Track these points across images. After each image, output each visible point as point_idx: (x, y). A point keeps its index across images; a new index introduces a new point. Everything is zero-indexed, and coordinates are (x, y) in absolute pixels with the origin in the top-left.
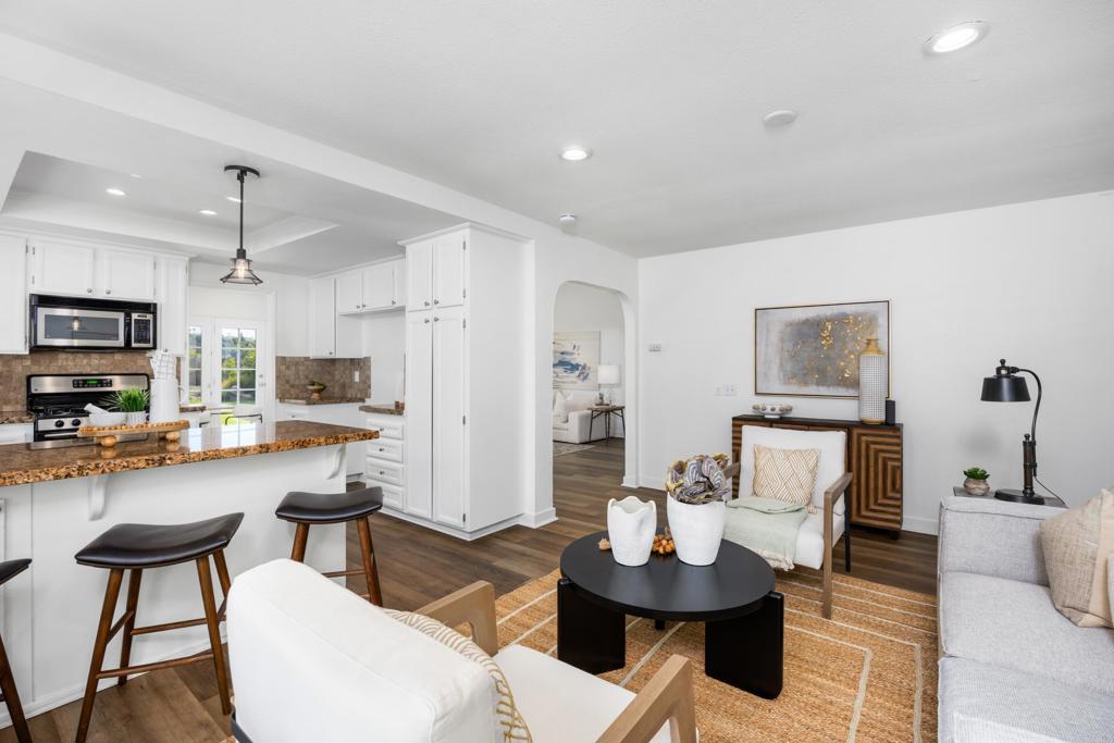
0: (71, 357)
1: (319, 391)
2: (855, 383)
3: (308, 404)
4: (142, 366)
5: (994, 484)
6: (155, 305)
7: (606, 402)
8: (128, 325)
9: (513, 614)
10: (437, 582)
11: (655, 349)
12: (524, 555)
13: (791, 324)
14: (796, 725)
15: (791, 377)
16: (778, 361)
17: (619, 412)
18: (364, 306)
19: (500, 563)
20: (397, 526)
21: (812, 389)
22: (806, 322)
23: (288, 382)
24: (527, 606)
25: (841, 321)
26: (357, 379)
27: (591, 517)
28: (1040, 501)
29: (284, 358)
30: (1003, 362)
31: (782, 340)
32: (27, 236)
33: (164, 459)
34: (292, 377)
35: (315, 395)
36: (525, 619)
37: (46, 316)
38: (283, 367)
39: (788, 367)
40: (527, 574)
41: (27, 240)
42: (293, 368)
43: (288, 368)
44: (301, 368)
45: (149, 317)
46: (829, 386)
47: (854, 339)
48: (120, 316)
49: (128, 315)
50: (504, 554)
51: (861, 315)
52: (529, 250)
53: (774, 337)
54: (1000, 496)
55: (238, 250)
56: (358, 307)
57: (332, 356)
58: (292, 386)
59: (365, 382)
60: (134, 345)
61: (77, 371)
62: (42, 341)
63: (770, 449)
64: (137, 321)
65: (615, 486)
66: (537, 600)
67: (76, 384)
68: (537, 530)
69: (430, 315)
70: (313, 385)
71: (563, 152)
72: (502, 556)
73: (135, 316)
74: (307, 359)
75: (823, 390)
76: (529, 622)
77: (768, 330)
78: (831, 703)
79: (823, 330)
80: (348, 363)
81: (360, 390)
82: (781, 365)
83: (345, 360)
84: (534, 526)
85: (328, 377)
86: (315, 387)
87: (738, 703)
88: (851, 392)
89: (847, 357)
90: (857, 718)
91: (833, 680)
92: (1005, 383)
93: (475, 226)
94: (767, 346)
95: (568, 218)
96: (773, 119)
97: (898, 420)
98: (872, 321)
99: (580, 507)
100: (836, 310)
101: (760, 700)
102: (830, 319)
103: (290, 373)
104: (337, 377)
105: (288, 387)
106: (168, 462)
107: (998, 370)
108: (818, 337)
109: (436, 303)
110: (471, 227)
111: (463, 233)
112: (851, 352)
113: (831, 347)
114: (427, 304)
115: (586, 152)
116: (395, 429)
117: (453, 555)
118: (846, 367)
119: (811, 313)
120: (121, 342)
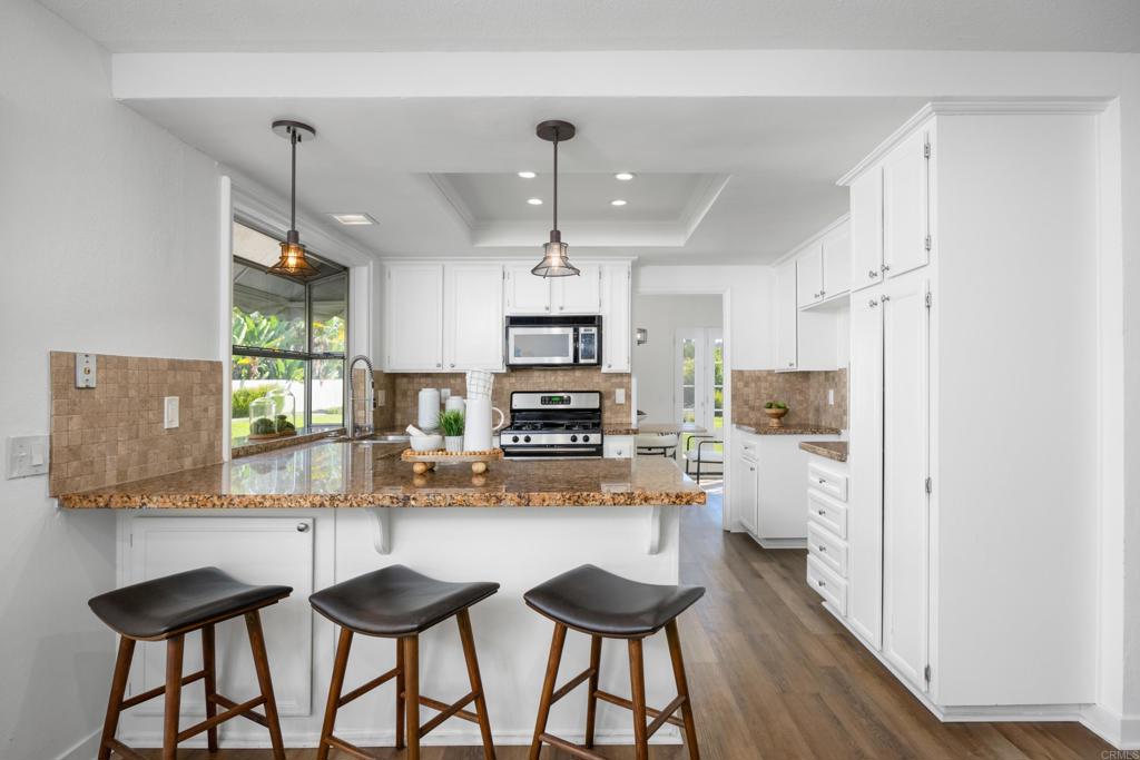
0: (542, 374)
1: (779, 416)
3: (758, 433)
4: (598, 383)
6: (600, 318)
8: (576, 340)
18: (823, 293)
20: (833, 643)
23: (746, 402)
26: (831, 401)
29: (741, 372)
32: (502, 263)
33: (408, 498)
34: (751, 397)
35: (774, 422)
37: (516, 336)
38: (740, 384)
41: (503, 267)
42: (753, 385)
43: (747, 385)
44: (763, 385)
45: (594, 330)
48: (569, 331)
49: (576, 331)
55: (552, 232)
56: (816, 296)
57: (794, 368)
58: (752, 408)
59: (840, 406)
60: (582, 361)
61: (547, 389)
62: (514, 360)
64: (584, 336)
67: (544, 401)
69: (876, 294)
70: (770, 407)
73: (582, 330)
74: (770, 373)
80: (822, 378)
81: (835, 417)
83: (819, 372)
85: (799, 397)
86: (773, 411)
103: (750, 391)
104: (812, 398)
105: (746, 409)
106: (413, 503)
109: (885, 269)
110: (939, 112)
114: (873, 275)
116: (836, 482)
120: (570, 360)
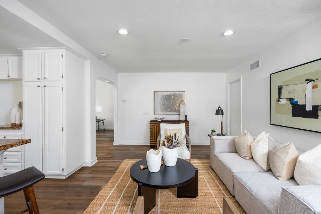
2: (179, 111)
5: (216, 133)
7: (98, 118)
9: (105, 202)
10: (60, 202)
11: (124, 101)
12: (94, 178)
13: (163, 96)
14: (205, 202)
15: (163, 110)
16: (160, 105)
17: (102, 121)
19: (86, 184)
21: (168, 113)
22: (167, 95)
24: (108, 197)
25: (175, 95)
27: (109, 158)
28: (224, 135)
30: (219, 106)
31: (161, 100)
36: (111, 202)
39: (163, 107)
40: (99, 185)
46: (172, 112)
47: (178, 100)
50: (84, 180)
51: (179, 94)
52: (88, 64)
53: (159, 99)
54: (217, 135)
63: (170, 129)
65: (112, 146)
66: (111, 194)
68: (92, 167)
69: (41, 84)
71: (119, 30)
72: (84, 181)
75: (171, 113)
76: (114, 203)
77: (157, 97)
78: (206, 193)
79: (171, 98)
82: (161, 107)
84: (90, 166)
87: (190, 202)
88: (177, 113)
89: (176, 104)
90: (213, 194)
91: (202, 187)
92: (220, 111)
93: (68, 49)
94: (157, 101)
95: (105, 54)
96: (185, 39)
97: (188, 120)
98: (182, 96)
99: (103, 155)
100: (174, 93)
101: (194, 199)
102: (173, 95)
107: (219, 108)
108: (170, 99)
109: (45, 78)
110: (66, 49)
111: (63, 51)
112: (177, 103)
113: (173, 102)
114: (38, 79)
115: (128, 32)
116: (15, 136)
117: (61, 187)
118: (176, 107)
119: (168, 93)
